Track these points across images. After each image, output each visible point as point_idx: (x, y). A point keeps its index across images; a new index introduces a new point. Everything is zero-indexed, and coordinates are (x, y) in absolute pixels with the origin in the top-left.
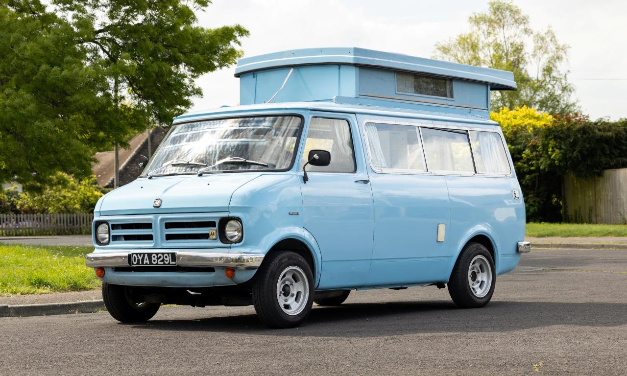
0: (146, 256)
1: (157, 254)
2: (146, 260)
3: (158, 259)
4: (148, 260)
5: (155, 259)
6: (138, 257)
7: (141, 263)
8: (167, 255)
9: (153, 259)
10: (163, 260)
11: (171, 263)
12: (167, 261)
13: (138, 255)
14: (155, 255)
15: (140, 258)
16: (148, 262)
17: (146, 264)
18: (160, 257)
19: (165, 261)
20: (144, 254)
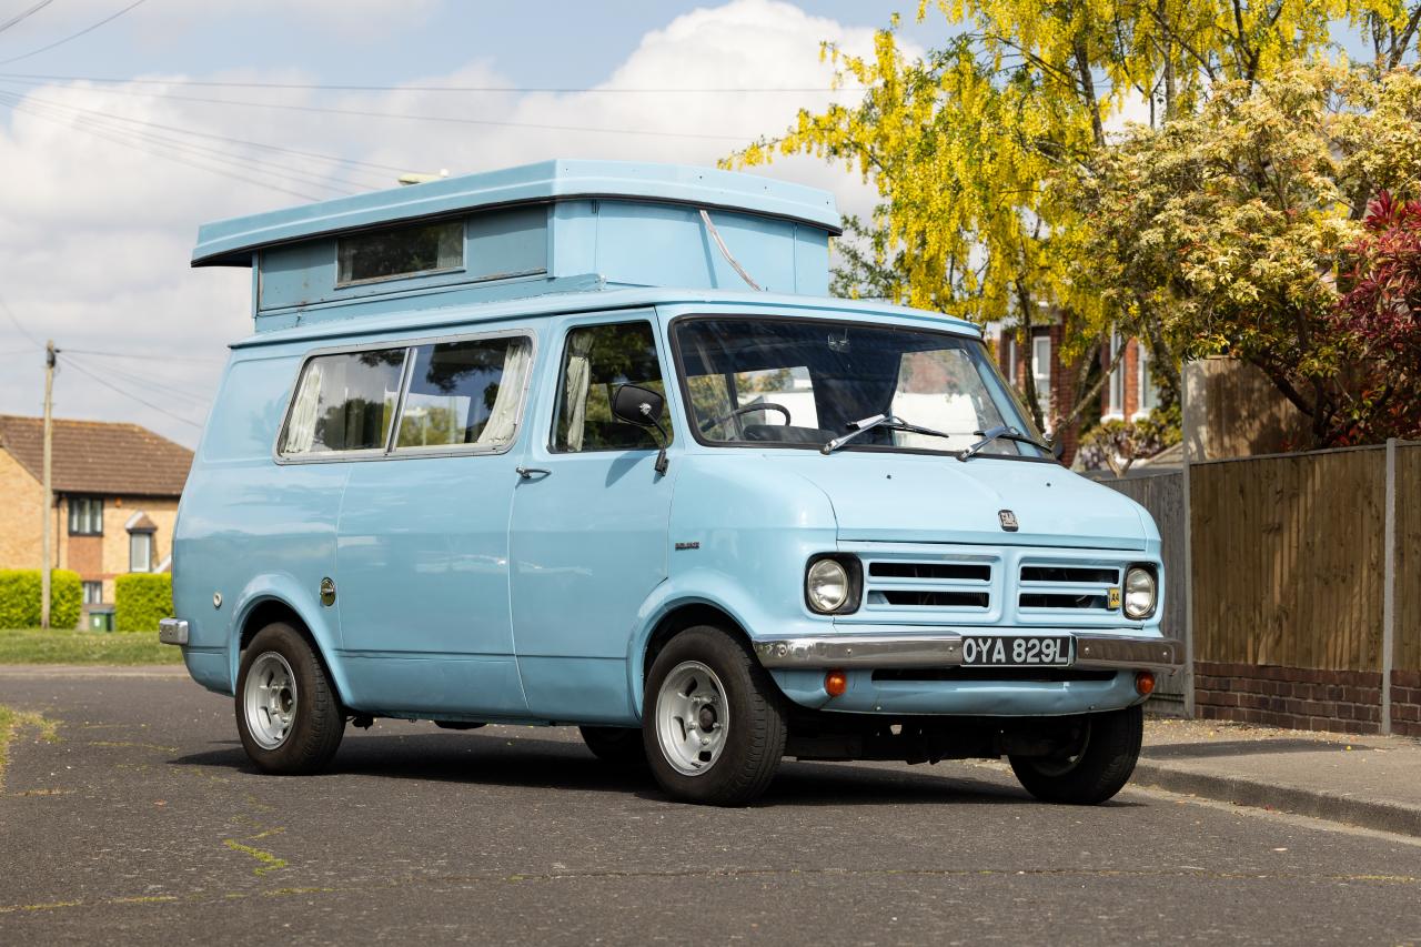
0: (999, 644)
1: (1027, 639)
2: (999, 653)
3: (1028, 650)
4: (1002, 650)
5: (1022, 650)
6: (978, 645)
7: (984, 660)
8: (1051, 642)
9: (1017, 650)
10: (1039, 654)
11: (1058, 659)
12: (1047, 656)
13: (980, 641)
14: (1023, 642)
15: (985, 649)
16: (1003, 657)
17: (999, 661)
18: (1034, 646)
19: (1043, 656)
20: (994, 639)
